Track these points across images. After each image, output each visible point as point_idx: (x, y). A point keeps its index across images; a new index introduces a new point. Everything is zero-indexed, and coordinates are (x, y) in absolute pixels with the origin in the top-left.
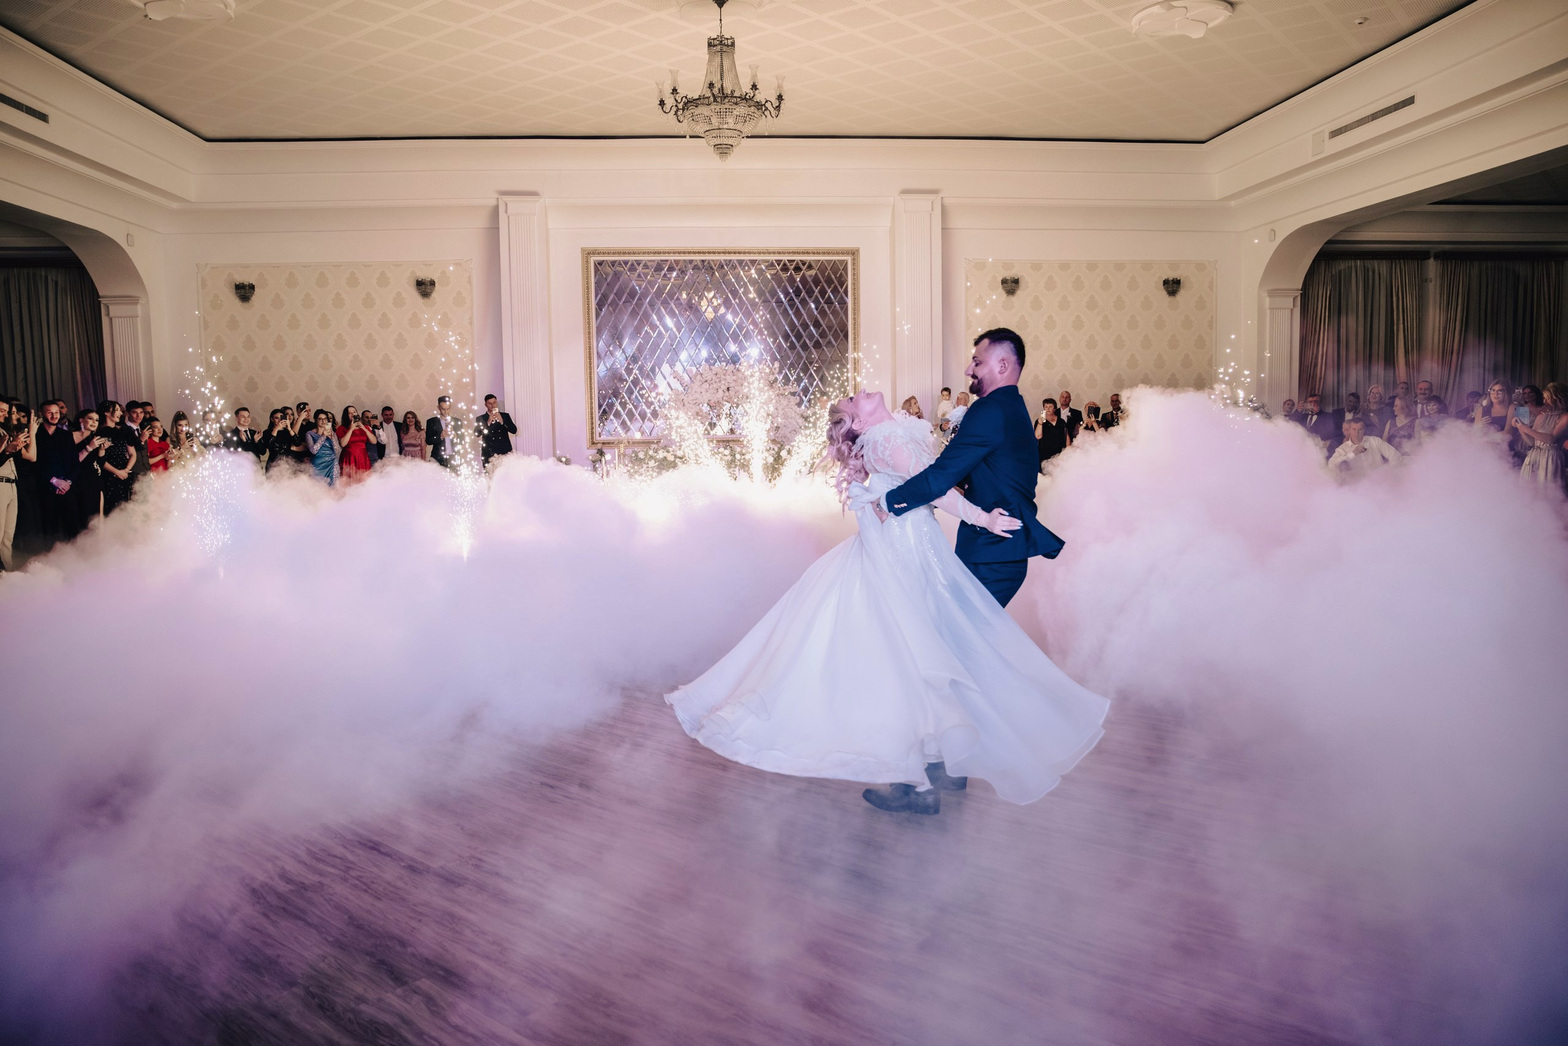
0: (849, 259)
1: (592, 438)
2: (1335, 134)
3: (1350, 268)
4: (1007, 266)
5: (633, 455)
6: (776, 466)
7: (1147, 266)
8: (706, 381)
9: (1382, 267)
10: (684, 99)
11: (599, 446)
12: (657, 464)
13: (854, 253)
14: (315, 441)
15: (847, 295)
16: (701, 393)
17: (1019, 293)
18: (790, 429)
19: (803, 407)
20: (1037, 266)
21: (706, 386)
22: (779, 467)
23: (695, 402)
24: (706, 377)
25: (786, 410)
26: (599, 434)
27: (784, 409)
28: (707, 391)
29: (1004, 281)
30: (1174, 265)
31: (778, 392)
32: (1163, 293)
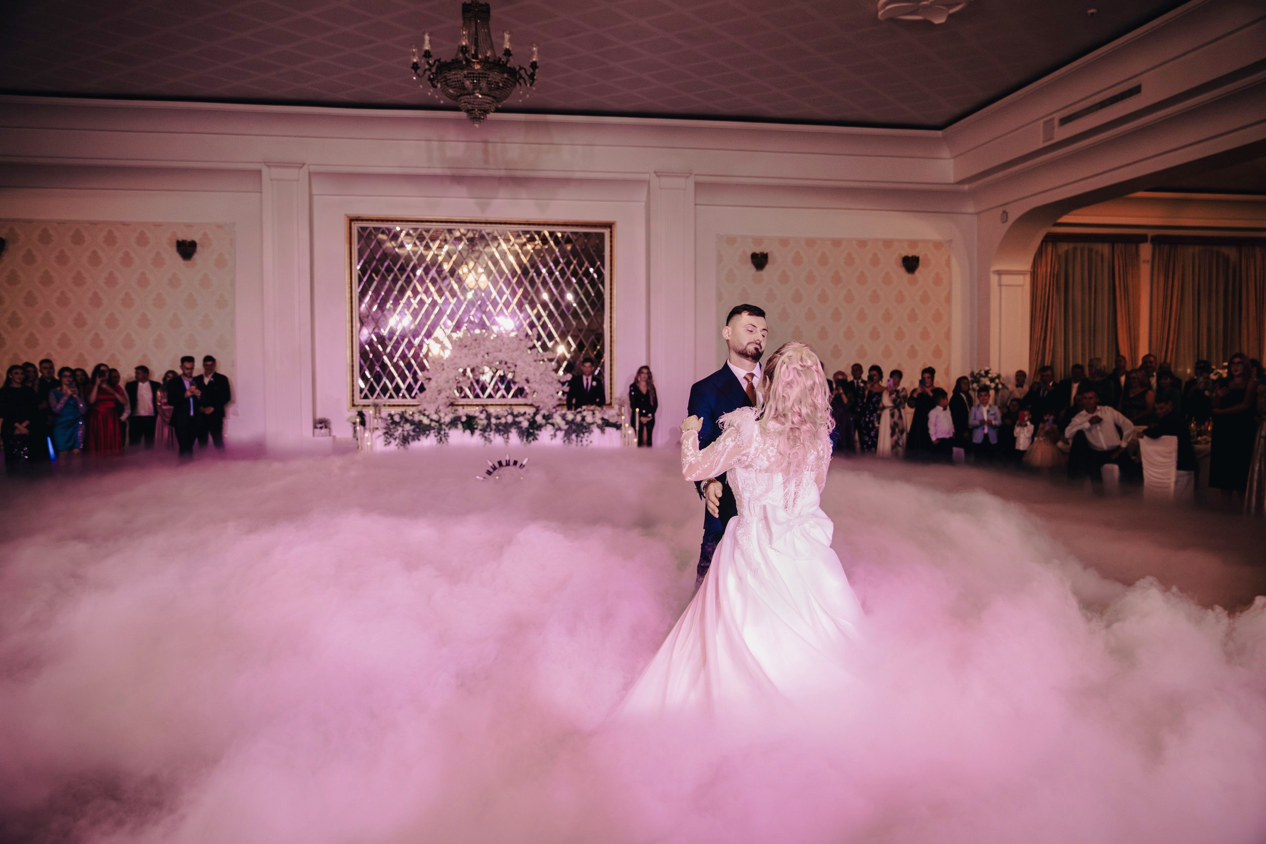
0: (607, 232)
1: (353, 400)
2: (1064, 121)
3: (1075, 249)
4: (758, 241)
5: (389, 418)
6: (531, 431)
7: (888, 243)
8: (466, 346)
9: (1105, 249)
10: (437, 63)
11: (359, 409)
12: (413, 427)
13: (610, 226)
14: (58, 401)
15: (603, 267)
16: (461, 357)
17: (768, 267)
20: (784, 242)
21: (465, 351)
22: (534, 432)
23: (454, 366)
24: (466, 342)
25: (544, 376)
26: (360, 396)
27: (541, 374)
28: (466, 356)
29: (754, 256)
30: (913, 243)
31: (536, 358)
32: (902, 271)
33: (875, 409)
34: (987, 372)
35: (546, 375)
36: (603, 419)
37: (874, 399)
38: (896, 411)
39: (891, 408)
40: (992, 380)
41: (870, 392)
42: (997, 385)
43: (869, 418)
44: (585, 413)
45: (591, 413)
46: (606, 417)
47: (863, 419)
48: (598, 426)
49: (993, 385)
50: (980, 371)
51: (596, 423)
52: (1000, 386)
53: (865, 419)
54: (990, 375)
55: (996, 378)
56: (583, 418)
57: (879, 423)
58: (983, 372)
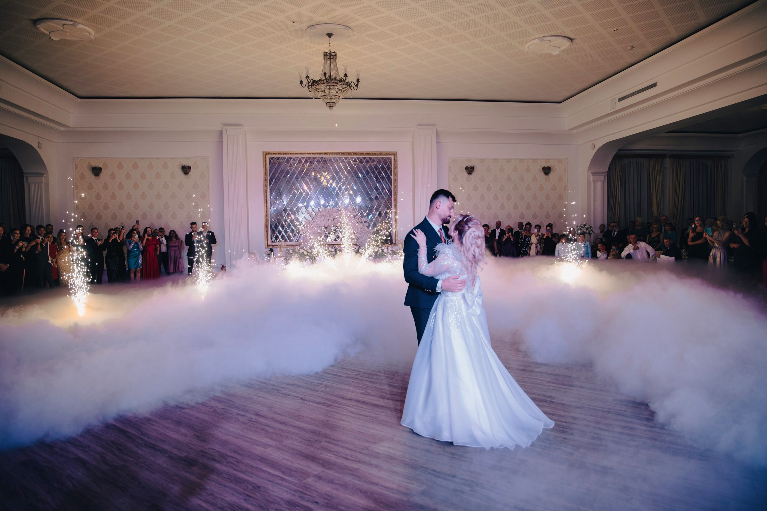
0: (392, 157)
1: (267, 243)
2: (621, 100)
3: (630, 162)
4: (468, 160)
5: (287, 252)
7: (535, 161)
8: (323, 216)
9: (645, 162)
10: (312, 81)
11: (271, 247)
12: (299, 256)
13: (395, 154)
15: (391, 174)
16: (321, 221)
17: (474, 173)
18: (364, 239)
19: (370, 228)
20: (482, 161)
21: (323, 218)
23: (318, 225)
24: (323, 213)
25: (362, 230)
26: (271, 241)
27: (361, 229)
28: (323, 220)
29: (467, 168)
30: (547, 160)
31: (358, 221)
32: (542, 174)
33: (528, 244)
34: (585, 225)
35: (363, 229)
36: (392, 251)
37: (527, 239)
38: (538, 245)
39: (536, 244)
40: (587, 229)
41: (525, 236)
42: (590, 231)
43: (525, 249)
44: (383, 248)
45: (386, 248)
46: (394, 250)
47: (522, 249)
48: (390, 254)
49: (587, 231)
50: (581, 225)
51: (389, 253)
52: (591, 232)
53: (523, 249)
54: (586, 227)
55: (589, 228)
56: (383, 251)
57: (530, 251)
58: (582, 225)
